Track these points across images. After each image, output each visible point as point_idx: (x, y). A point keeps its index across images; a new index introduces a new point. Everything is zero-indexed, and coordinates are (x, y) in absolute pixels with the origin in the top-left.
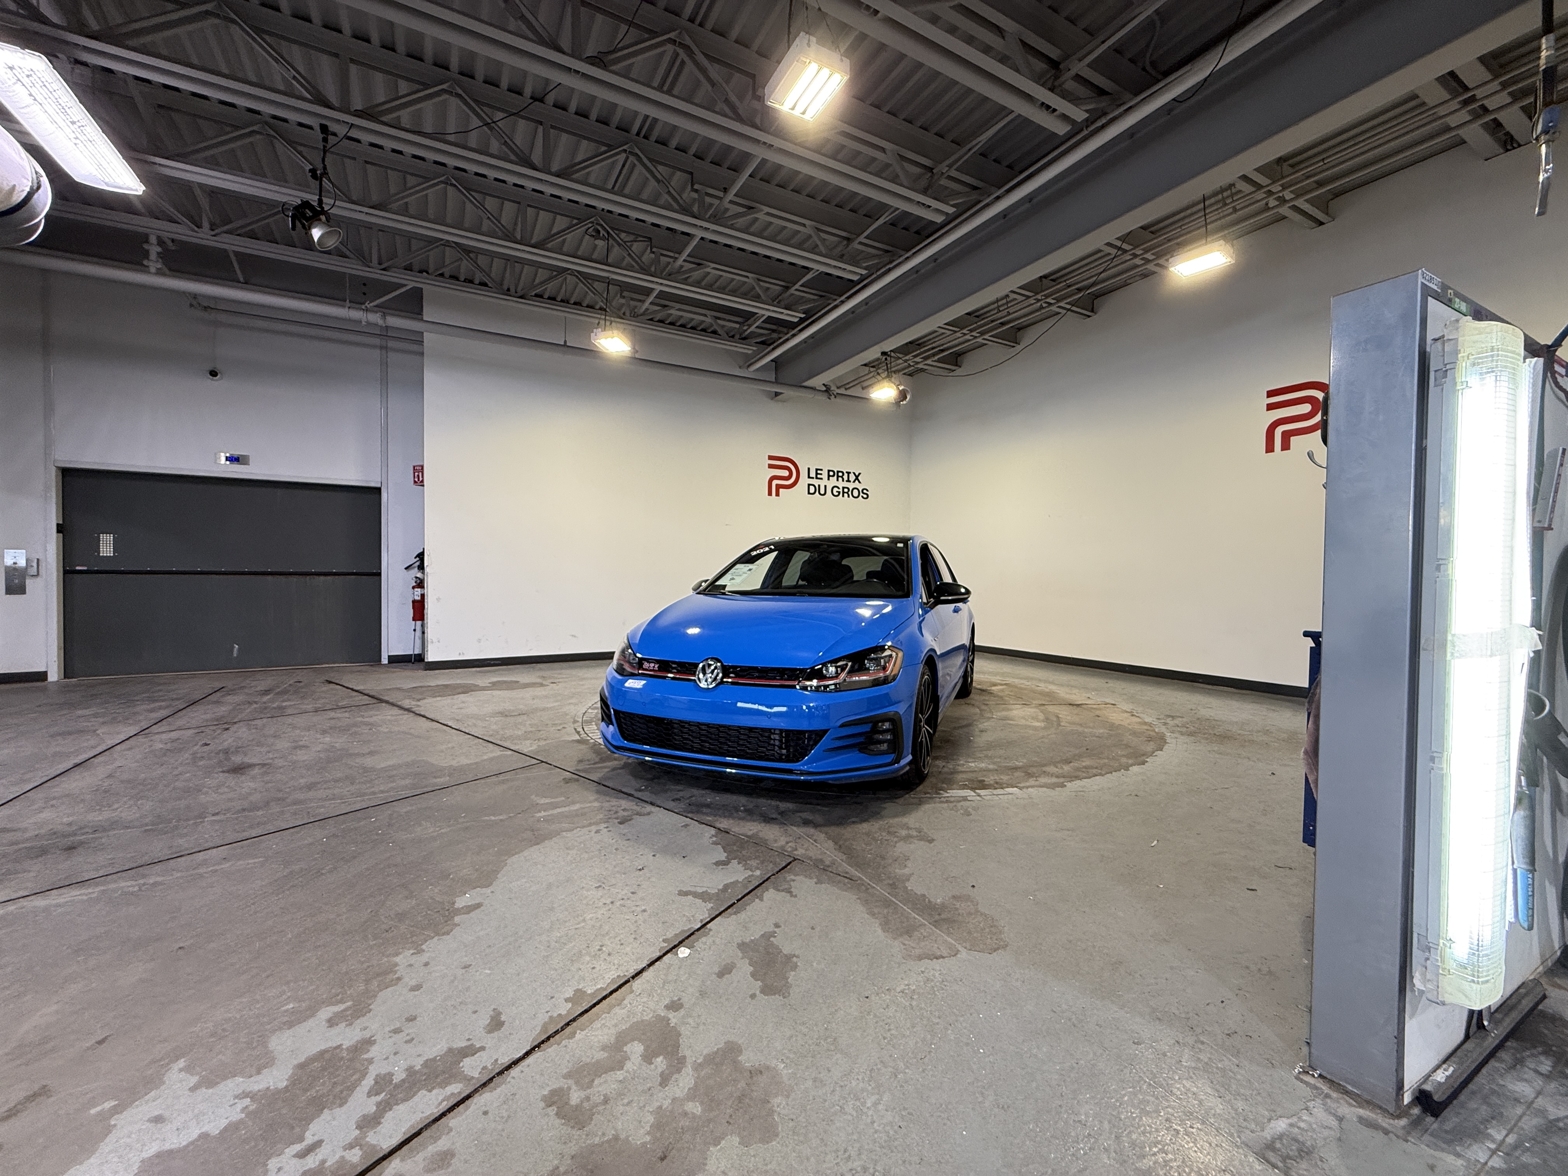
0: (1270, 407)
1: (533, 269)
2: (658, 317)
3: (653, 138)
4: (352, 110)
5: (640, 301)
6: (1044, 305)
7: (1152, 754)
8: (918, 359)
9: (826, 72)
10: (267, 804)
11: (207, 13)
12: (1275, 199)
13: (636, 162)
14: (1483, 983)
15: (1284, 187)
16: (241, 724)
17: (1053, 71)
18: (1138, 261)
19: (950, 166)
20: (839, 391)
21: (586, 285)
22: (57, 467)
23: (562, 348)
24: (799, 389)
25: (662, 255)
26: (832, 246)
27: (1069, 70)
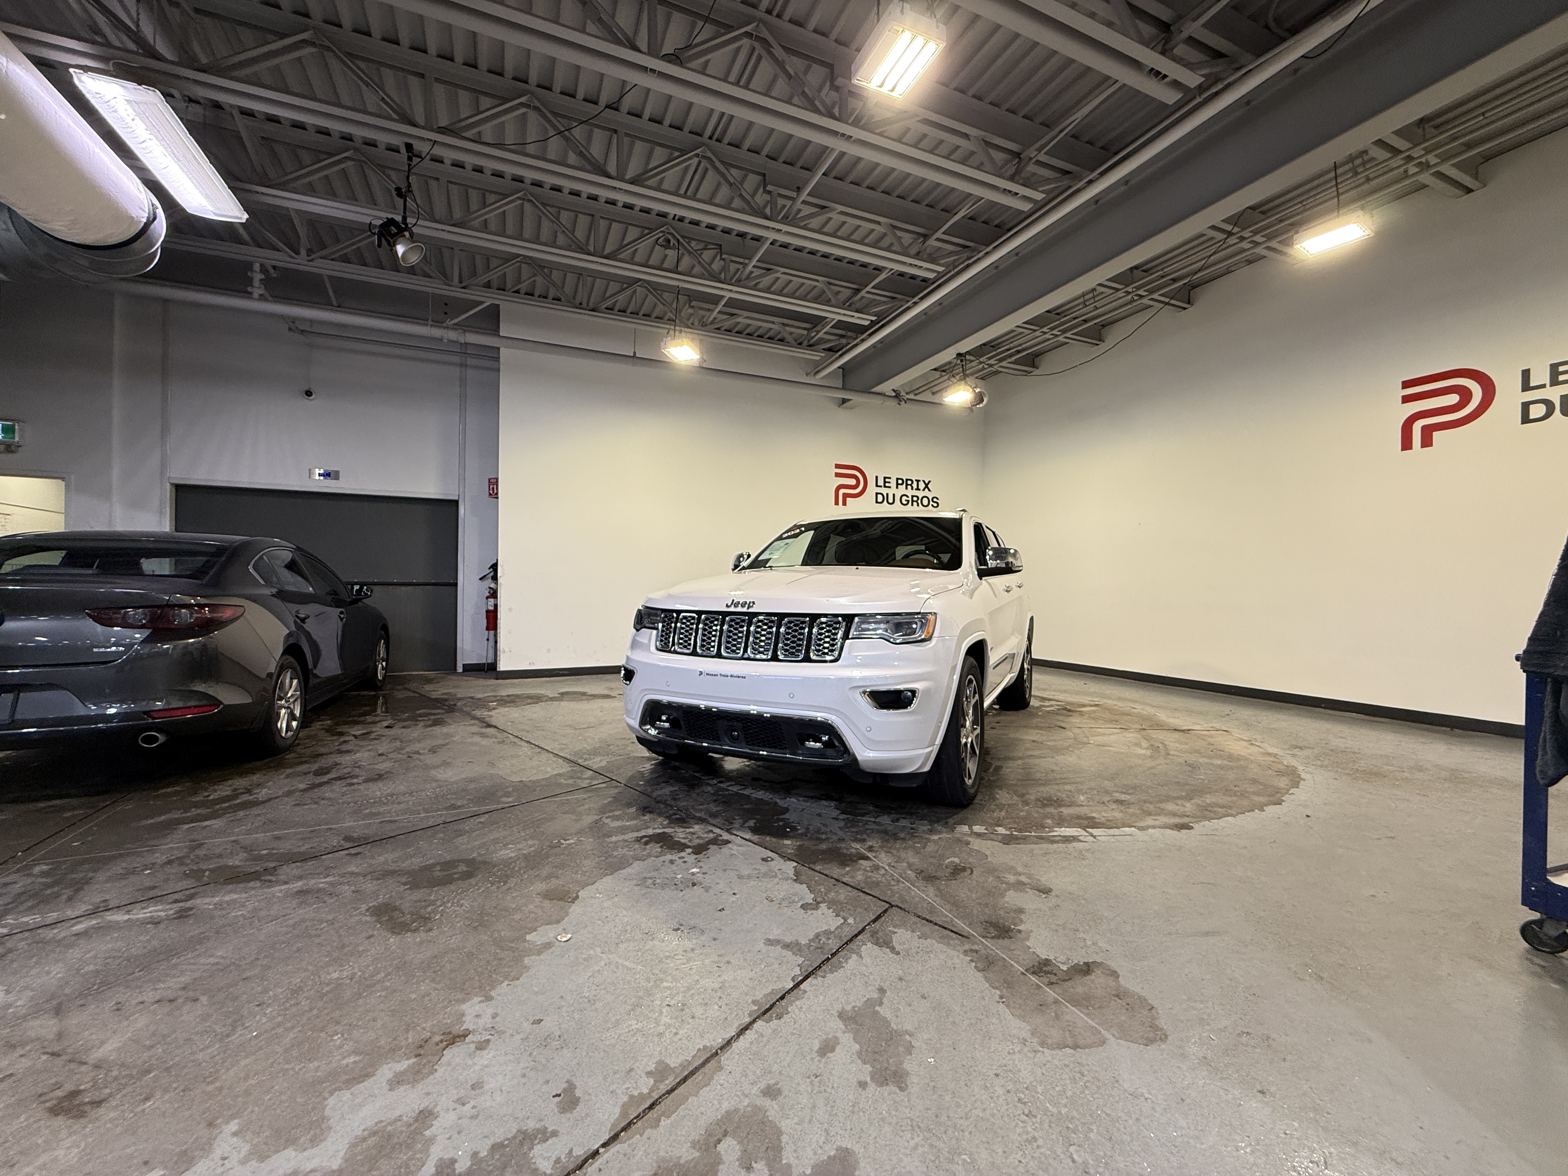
0: (1406, 399)
1: (606, 280)
2: (727, 324)
3: (728, 138)
4: (435, 127)
5: (709, 310)
6: (1136, 298)
7: (1287, 792)
8: (992, 362)
9: (920, 40)
11: (304, 42)
12: (1417, 165)
13: (708, 166)
15: (1428, 151)
17: (1163, 35)
19: (1039, 150)
20: (908, 396)
21: (654, 296)
22: (171, 484)
23: (631, 359)
24: (867, 395)
25: (732, 261)
26: (908, 245)
27: (1181, 32)
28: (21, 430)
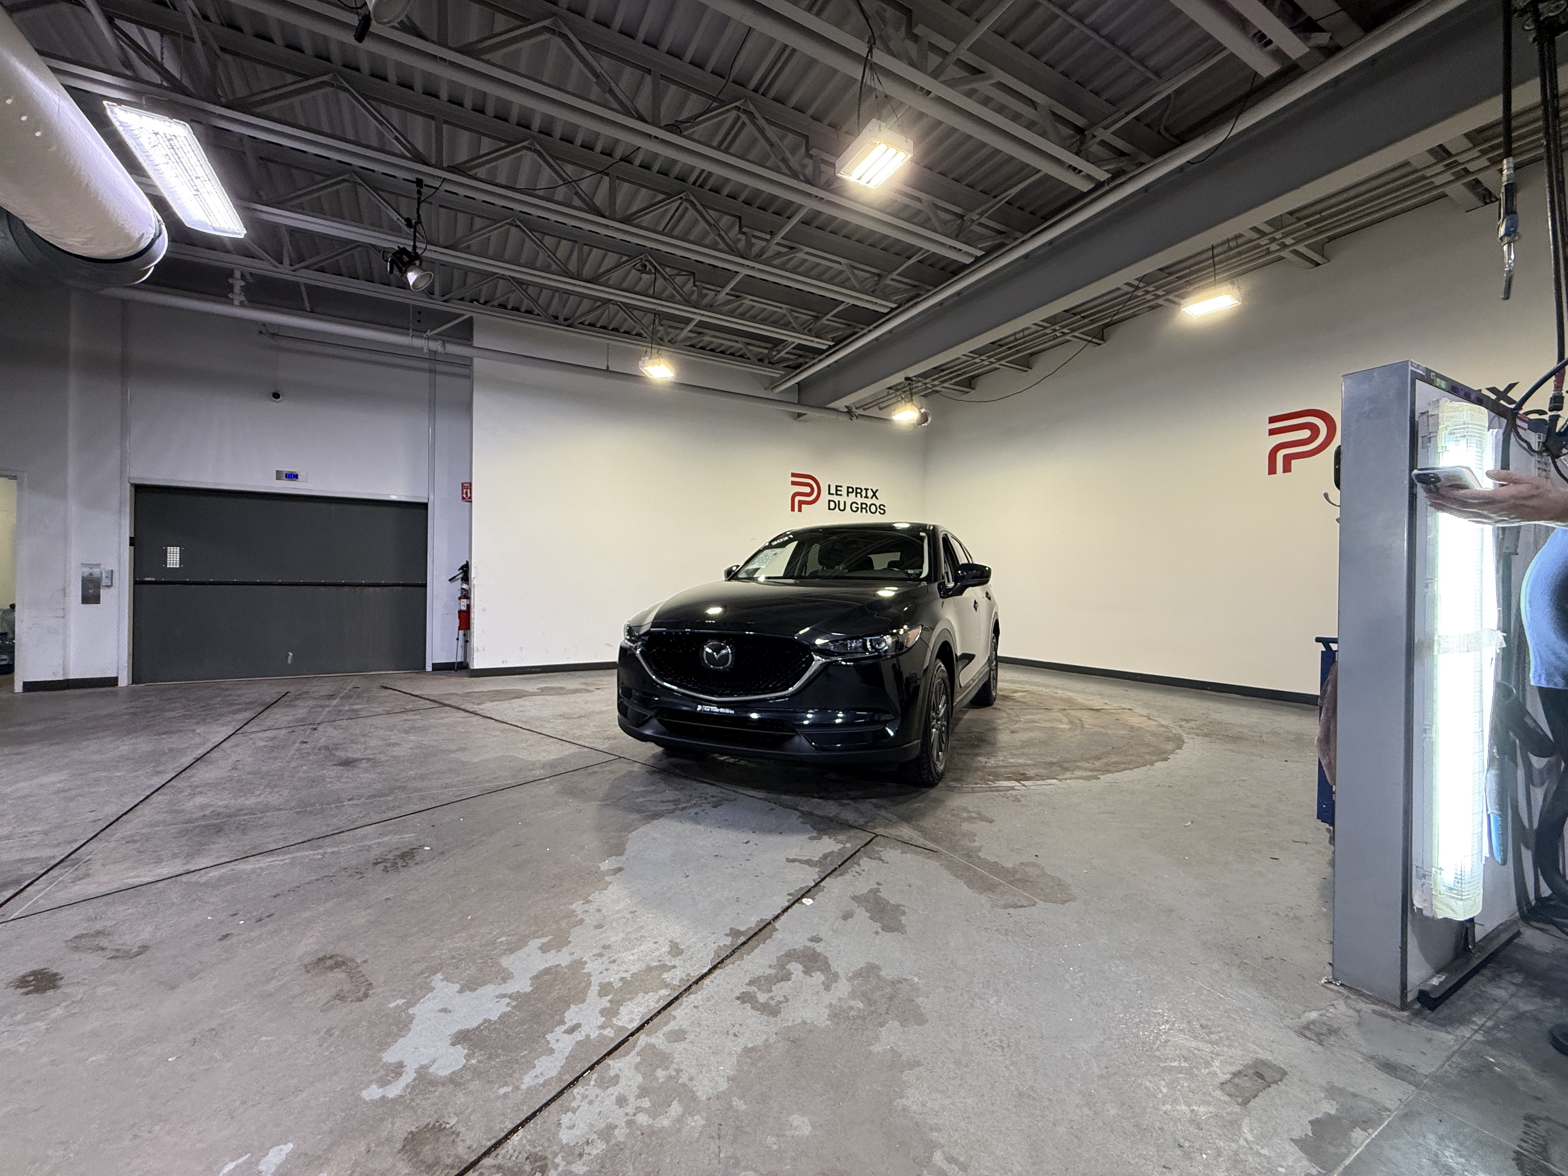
0: (1272, 432)
1: (577, 299)
2: (696, 342)
3: (708, 187)
4: (445, 165)
5: (677, 328)
6: (1060, 335)
7: (1173, 752)
8: (936, 383)
9: (892, 151)
10: (392, 790)
11: (324, 84)
12: (1277, 245)
13: (690, 207)
14: (1464, 900)
15: (1286, 235)
16: (325, 724)
17: (1079, 137)
18: (1149, 297)
19: (981, 215)
20: (858, 412)
21: (626, 314)
22: (131, 484)
23: (605, 373)
24: (823, 410)
25: (704, 288)
26: (862, 282)
27: (1095, 136)
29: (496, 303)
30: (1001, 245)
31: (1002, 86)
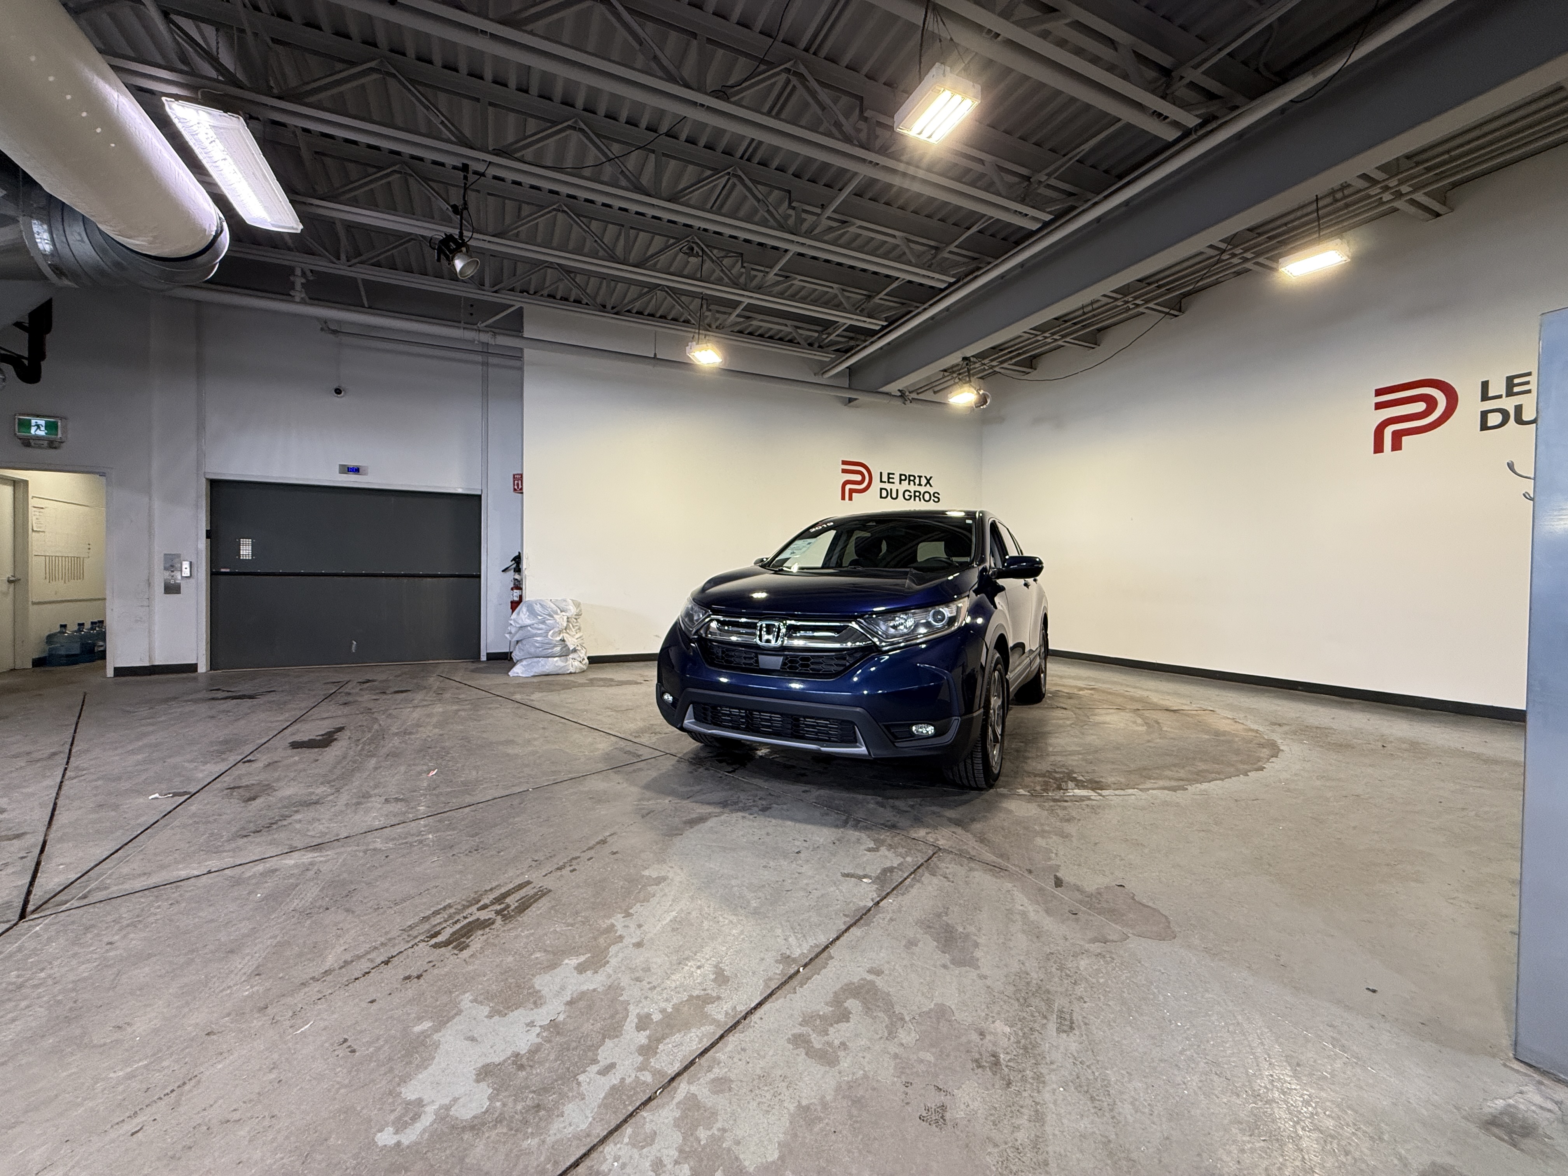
0: (1379, 406)
1: (625, 285)
2: (742, 328)
3: (756, 160)
4: (490, 149)
5: (725, 313)
6: (1131, 307)
7: (1268, 760)
8: (994, 363)
9: (958, 98)
11: (372, 70)
12: (1391, 194)
13: (737, 183)
15: (1402, 182)
17: (1164, 79)
18: (1236, 261)
19: (1049, 175)
20: (914, 396)
21: (674, 300)
22: (207, 479)
23: (652, 361)
24: (875, 395)
25: (753, 269)
26: (919, 256)
27: (1182, 78)
28: (64, 427)
29: (545, 292)
30: (1073, 208)
31: (1078, 26)
